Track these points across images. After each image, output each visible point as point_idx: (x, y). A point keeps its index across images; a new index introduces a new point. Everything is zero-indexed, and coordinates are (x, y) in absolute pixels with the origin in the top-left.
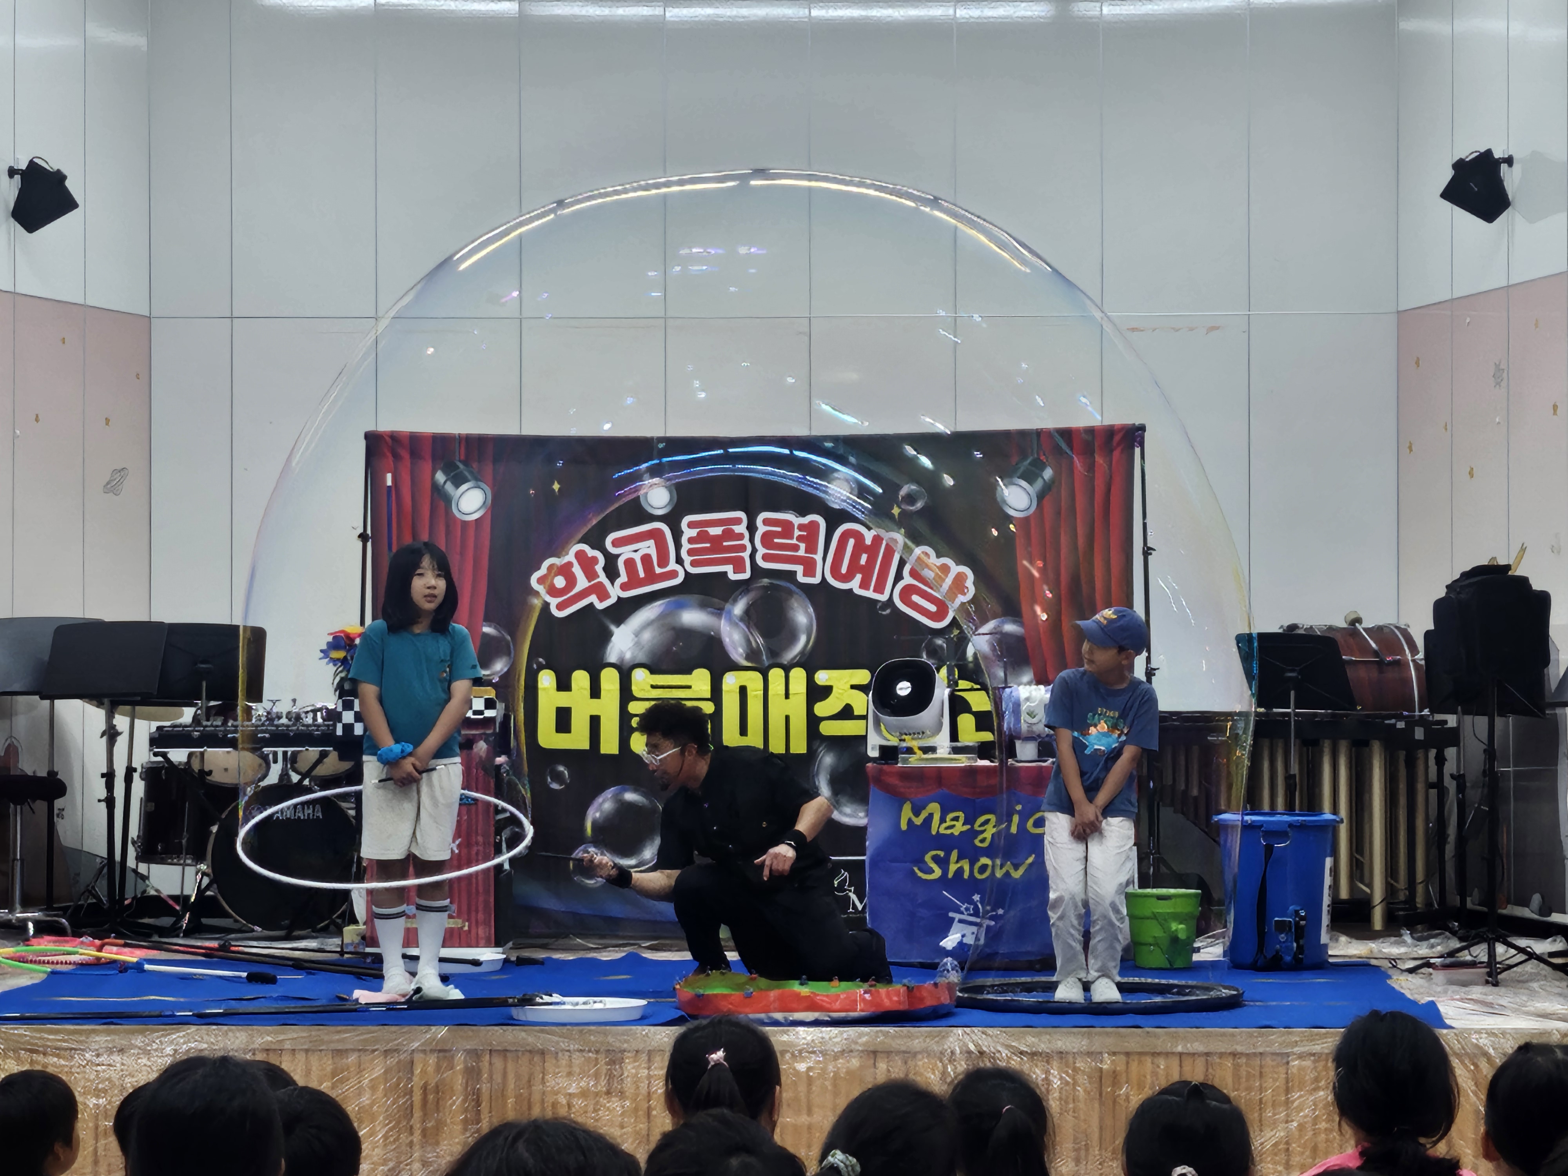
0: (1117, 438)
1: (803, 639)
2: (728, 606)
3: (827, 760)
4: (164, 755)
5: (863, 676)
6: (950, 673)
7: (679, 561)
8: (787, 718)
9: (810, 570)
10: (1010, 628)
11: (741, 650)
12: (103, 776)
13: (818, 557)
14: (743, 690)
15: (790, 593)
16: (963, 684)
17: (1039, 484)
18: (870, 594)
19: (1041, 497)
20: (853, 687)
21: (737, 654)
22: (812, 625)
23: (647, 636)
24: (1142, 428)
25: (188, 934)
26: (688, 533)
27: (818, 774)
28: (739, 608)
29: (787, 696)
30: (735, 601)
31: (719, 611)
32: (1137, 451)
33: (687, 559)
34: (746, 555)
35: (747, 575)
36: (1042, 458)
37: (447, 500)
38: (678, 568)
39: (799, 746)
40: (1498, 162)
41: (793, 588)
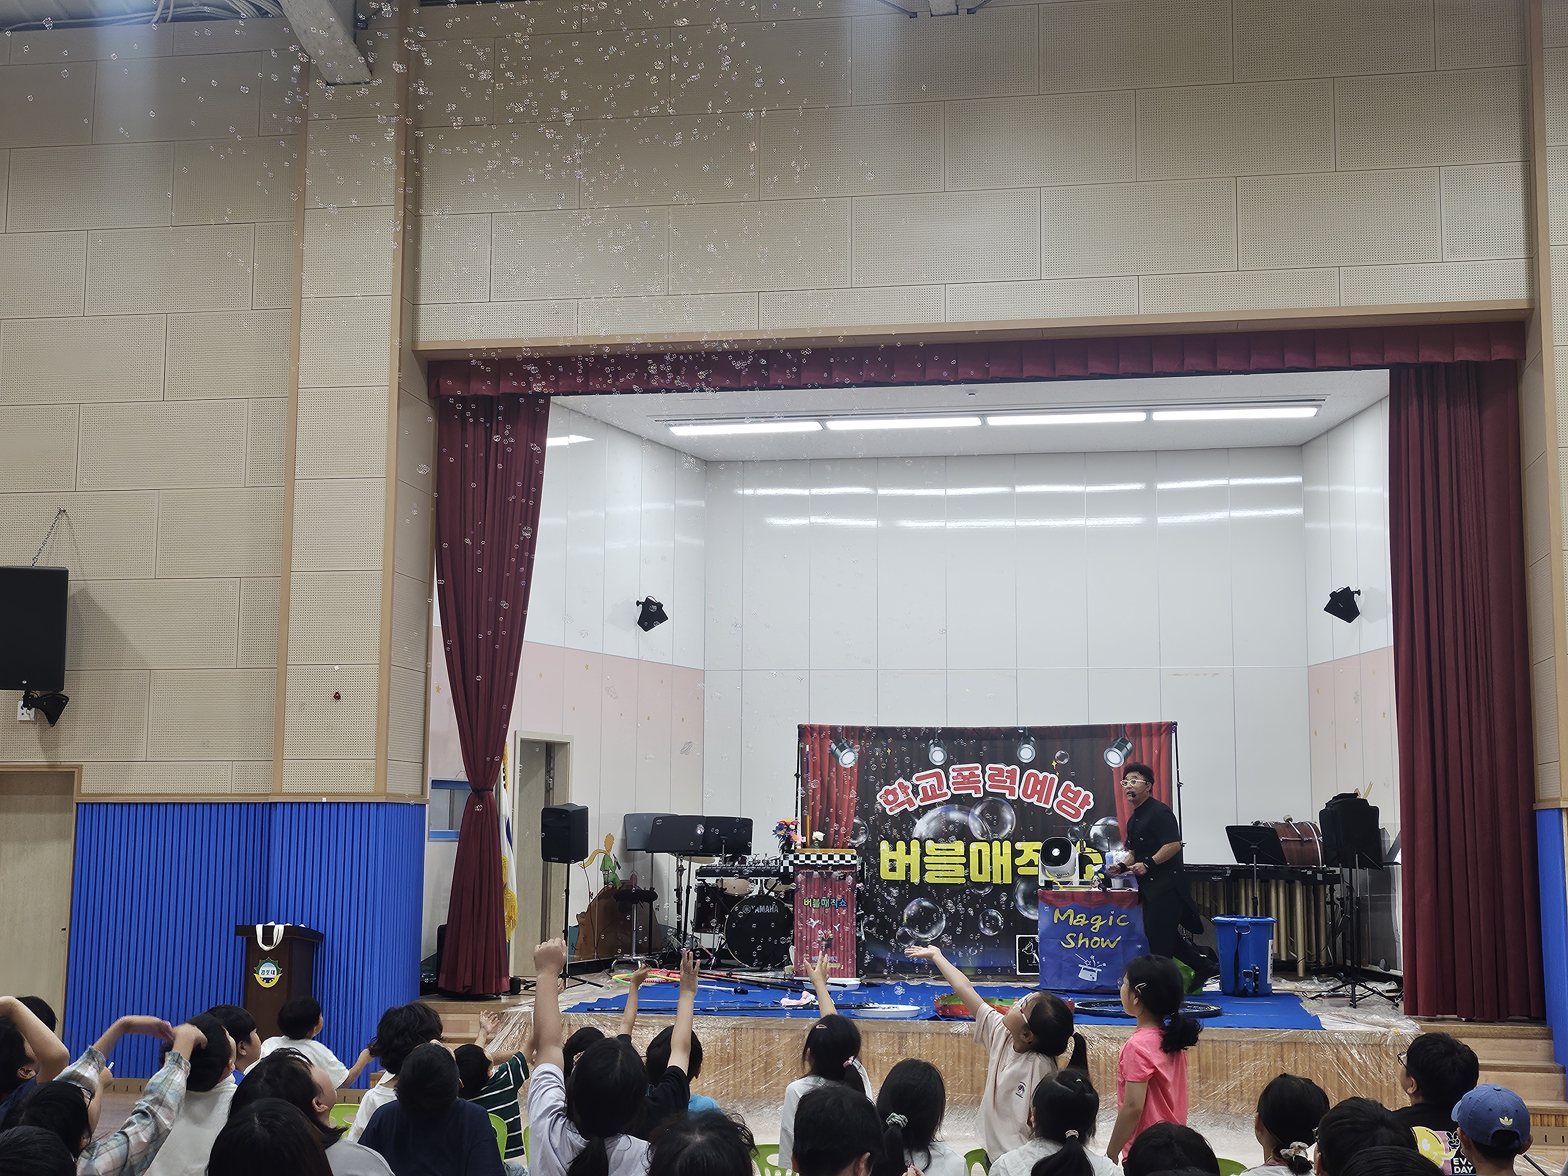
0: (1163, 729)
1: (1009, 826)
2: (972, 810)
3: (1022, 887)
4: (703, 880)
5: (1039, 845)
6: (1081, 844)
7: (948, 787)
8: (1002, 865)
9: (1012, 793)
10: (1111, 822)
11: (979, 832)
12: (675, 890)
13: (1016, 787)
14: (980, 851)
15: (1003, 804)
16: (1088, 850)
17: (1125, 750)
18: (1042, 805)
19: (1126, 757)
20: (1034, 851)
21: (977, 834)
22: (1013, 819)
23: (933, 824)
24: (1176, 724)
25: (715, 967)
26: (953, 774)
27: (1016, 894)
28: (977, 811)
29: (1002, 855)
30: (975, 808)
31: (968, 813)
32: (1174, 734)
33: (952, 787)
34: (981, 785)
35: (981, 795)
36: (1127, 738)
37: (837, 757)
38: (947, 791)
39: (1008, 880)
40: (1353, 593)
41: (1005, 802)
